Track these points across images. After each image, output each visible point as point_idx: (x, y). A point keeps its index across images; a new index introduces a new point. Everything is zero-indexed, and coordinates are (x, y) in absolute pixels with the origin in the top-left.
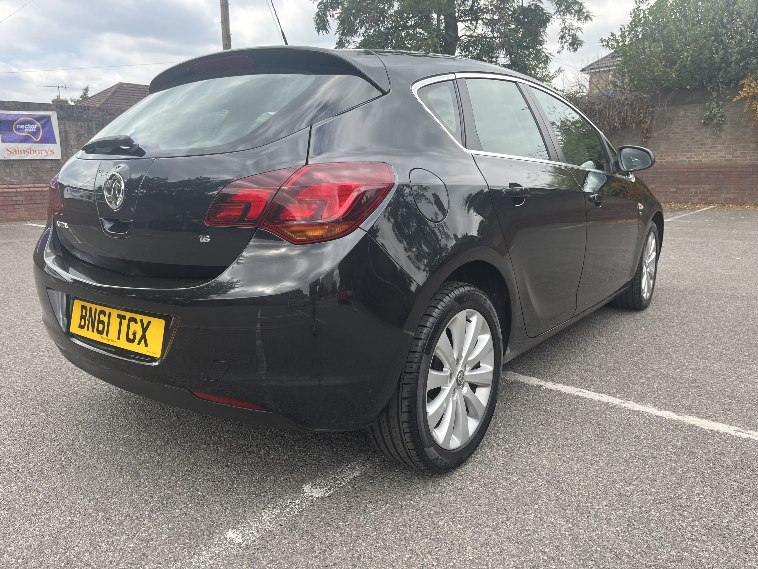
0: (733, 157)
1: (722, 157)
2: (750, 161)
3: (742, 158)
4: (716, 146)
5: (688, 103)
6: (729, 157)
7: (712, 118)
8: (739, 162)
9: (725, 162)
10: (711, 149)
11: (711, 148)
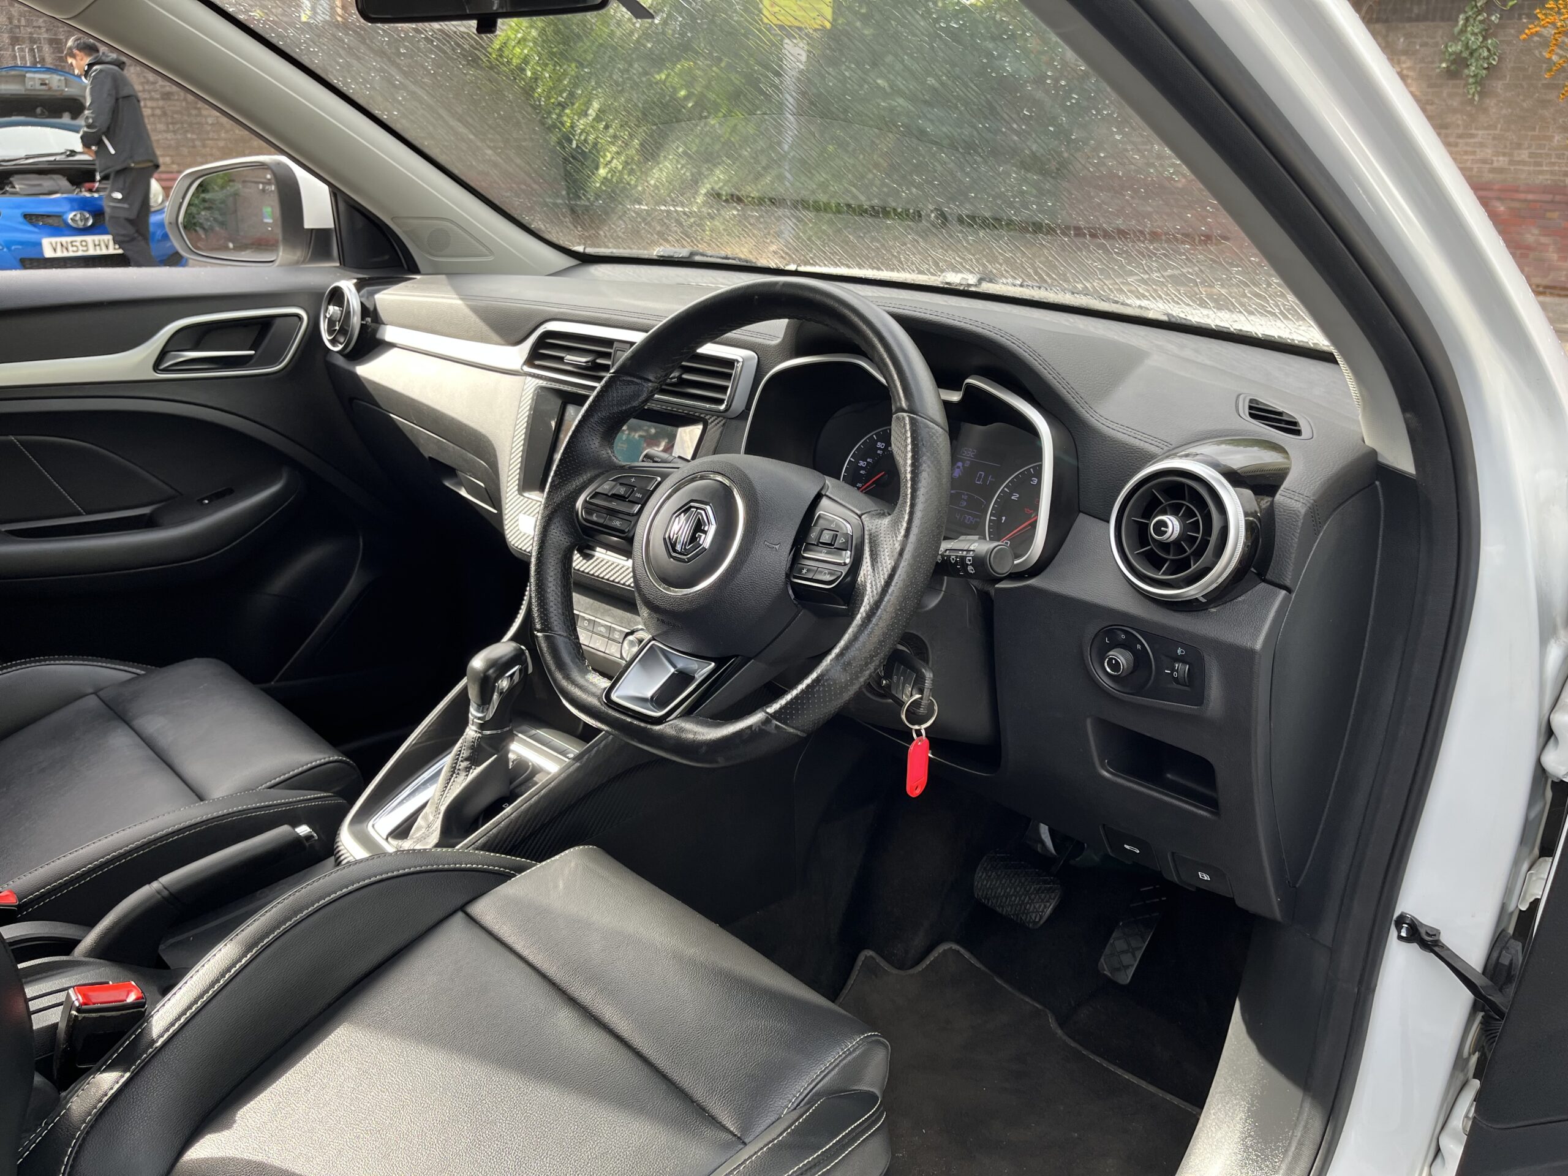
0: (1511, 162)
1: (1484, 161)
2: (1548, 177)
3: (1532, 168)
4: (1473, 131)
5: (1418, 19)
6: (1501, 161)
7: (1466, 59)
8: (1523, 176)
9: (1491, 176)
10: (1460, 141)
11: (1460, 136)
